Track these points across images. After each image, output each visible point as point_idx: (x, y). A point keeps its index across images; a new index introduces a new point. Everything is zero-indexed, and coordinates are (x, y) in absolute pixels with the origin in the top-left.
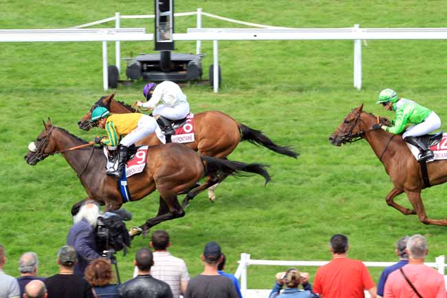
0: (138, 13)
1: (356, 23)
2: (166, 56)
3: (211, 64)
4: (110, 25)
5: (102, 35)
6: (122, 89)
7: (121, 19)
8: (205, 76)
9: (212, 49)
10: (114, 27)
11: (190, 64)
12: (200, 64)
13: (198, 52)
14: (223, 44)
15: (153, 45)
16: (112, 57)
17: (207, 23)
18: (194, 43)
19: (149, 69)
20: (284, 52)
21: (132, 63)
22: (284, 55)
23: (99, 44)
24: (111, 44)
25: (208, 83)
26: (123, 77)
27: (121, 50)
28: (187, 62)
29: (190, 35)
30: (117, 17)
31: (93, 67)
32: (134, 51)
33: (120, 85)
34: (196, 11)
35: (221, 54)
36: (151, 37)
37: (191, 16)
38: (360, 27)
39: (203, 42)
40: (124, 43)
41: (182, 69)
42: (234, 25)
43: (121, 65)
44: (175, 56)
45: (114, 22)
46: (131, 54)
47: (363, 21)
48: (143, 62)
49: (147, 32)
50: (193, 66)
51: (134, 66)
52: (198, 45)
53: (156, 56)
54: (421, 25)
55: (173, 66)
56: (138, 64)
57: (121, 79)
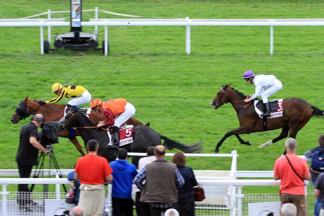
0: (62, 10)
1: (187, 16)
2: (77, 35)
3: (102, 40)
4: (45, 17)
5: (41, 22)
6: (51, 54)
7: (52, 14)
8: (100, 47)
9: (104, 31)
10: (47, 18)
11: (91, 39)
12: (97, 40)
13: (96, 32)
14: (111, 28)
15: (69, 29)
16: (46, 36)
17: (101, 16)
18: (93, 27)
19: (67, 42)
20: (146, 33)
21: (57, 39)
22: (146, 35)
23: (38, 27)
24: (45, 28)
25: (101, 51)
26: (52, 47)
27: (52, 32)
28: (89, 38)
30: (49, 12)
31: (35, 41)
32: (59, 32)
33: (50, 51)
34: (94, 9)
35: (109, 34)
36: (68, 23)
37: (92, 12)
38: (190, 18)
39: (99, 27)
40: (53, 27)
41: (86, 43)
43: (51, 40)
44: (82, 35)
45: (47, 15)
46: (57, 34)
47: (192, 15)
48: (63, 38)
49: (66, 21)
50: (93, 41)
51: (59, 41)
52: (96, 28)
53: (72, 35)
54: (224, 17)
55: (81, 40)
56: (61, 39)
57: (51, 48)
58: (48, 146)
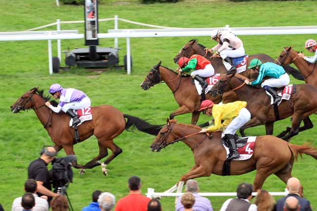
0: (74, 19)
1: (227, 24)
2: (93, 50)
3: (124, 55)
4: (54, 28)
5: (49, 35)
6: (62, 73)
7: (61, 24)
8: (121, 63)
9: (125, 44)
10: (56, 30)
11: (110, 54)
12: (118, 55)
13: (116, 46)
14: (134, 40)
15: (84, 42)
16: (55, 51)
17: (122, 26)
18: (113, 40)
19: (81, 59)
20: (176, 46)
21: (69, 55)
23: (46, 41)
24: (54, 42)
25: (123, 68)
26: (63, 64)
27: (62, 46)
28: (108, 53)
29: (110, 34)
30: (58, 23)
31: (41, 58)
32: (70, 47)
33: (61, 70)
34: (114, 17)
35: (132, 48)
36: (82, 36)
37: (109, 21)
38: (230, 27)
39: (120, 39)
40: (64, 41)
41: (104, 59)
42: (141, 27)
43: (62, 56)
44: (99, 49)
45: (56, 26)
46: (69, 49)
47: (232, 22)
48: (77, 54)
49: (79, 33)
50: (113, 56)
51: (71, 57)
52: (116, 41)
53: (86, 50)
54: (273, 24)
55: (98, 56)
56: (74, 55)
57: (62, 66)
58: (59, 188)
